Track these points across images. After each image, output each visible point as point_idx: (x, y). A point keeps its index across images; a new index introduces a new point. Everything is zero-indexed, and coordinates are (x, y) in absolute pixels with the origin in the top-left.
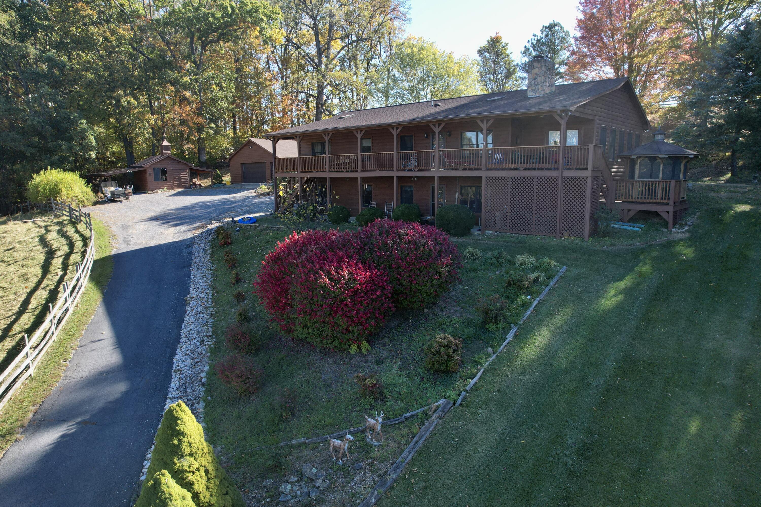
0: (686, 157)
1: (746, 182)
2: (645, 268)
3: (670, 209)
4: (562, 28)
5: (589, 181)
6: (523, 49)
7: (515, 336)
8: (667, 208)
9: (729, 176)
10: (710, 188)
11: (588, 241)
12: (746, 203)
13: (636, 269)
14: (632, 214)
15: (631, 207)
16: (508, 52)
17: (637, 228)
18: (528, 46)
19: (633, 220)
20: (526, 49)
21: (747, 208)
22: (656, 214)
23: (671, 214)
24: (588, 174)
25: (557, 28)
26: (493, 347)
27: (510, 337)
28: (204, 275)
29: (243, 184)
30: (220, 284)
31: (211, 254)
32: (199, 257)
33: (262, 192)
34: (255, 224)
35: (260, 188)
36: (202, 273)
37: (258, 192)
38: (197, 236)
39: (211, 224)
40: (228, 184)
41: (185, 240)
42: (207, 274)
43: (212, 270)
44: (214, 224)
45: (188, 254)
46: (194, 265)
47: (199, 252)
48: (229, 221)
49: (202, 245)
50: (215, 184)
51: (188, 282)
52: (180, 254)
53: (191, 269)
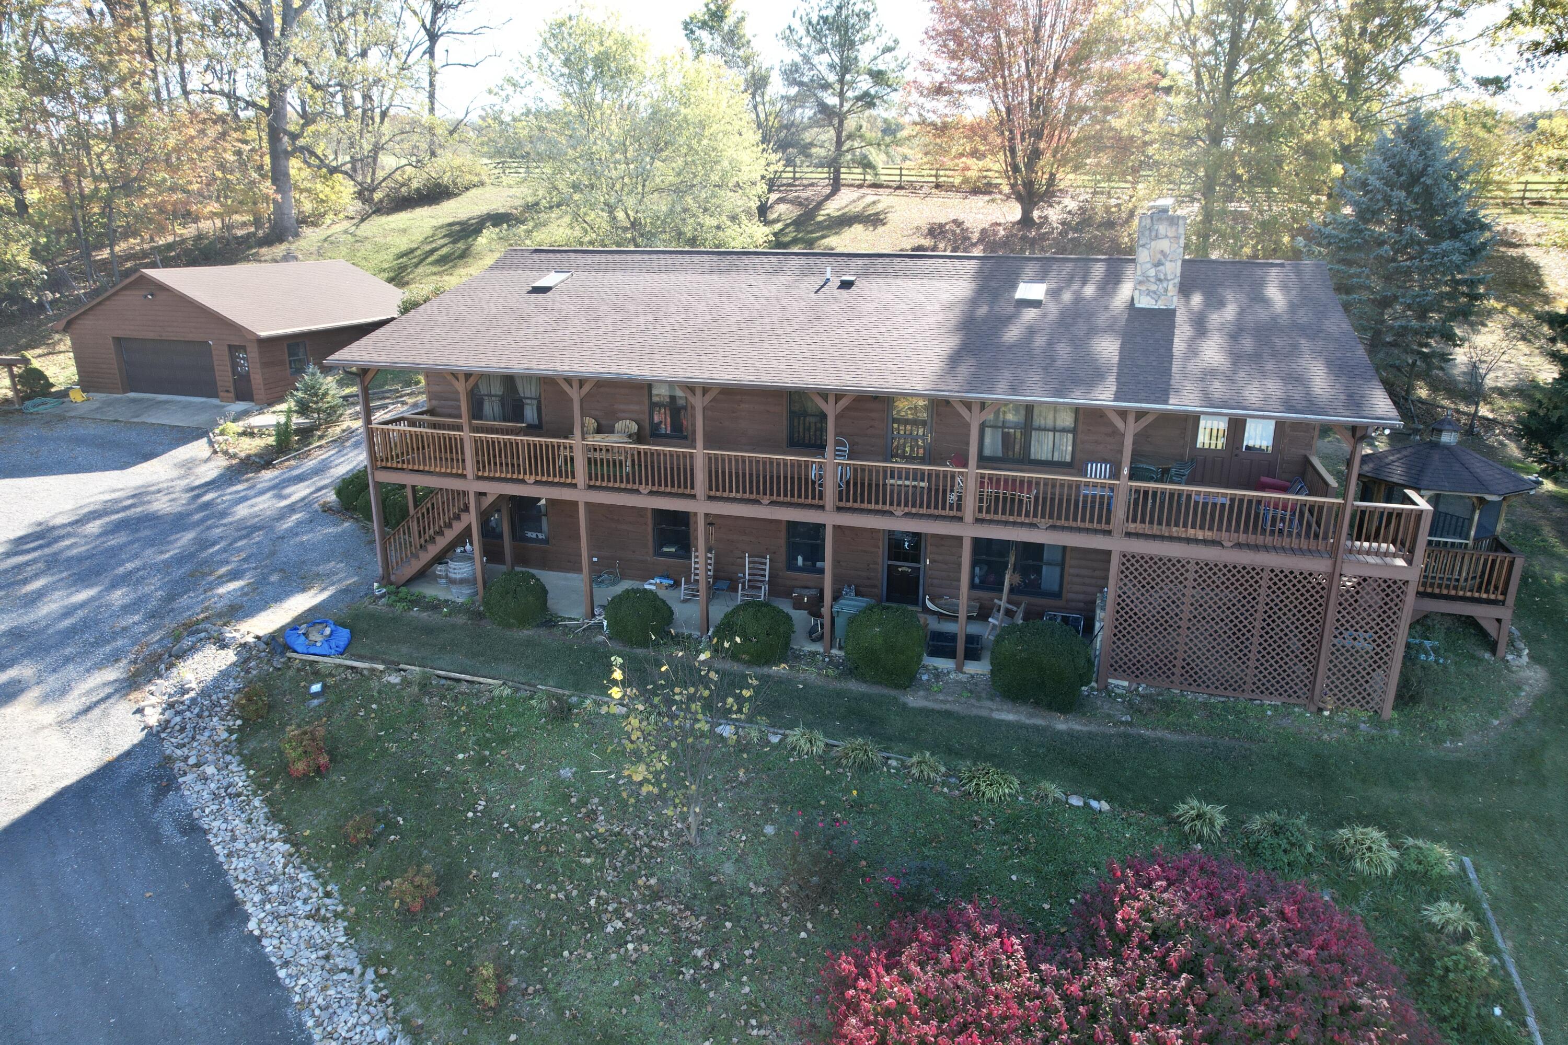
3: (1505, 613)
5: (1411, 589)
8: (1496, 612)
23: (1507, 624)
24: (1411, 574)
28: (327, 958)
29: (134, 401)
30: (425, 1004)
31: (274, 817)
32: (240, 845)
33: (243, 455)
34: (361, 658)
35: (222, 433)
36: (311, 945)
37: (226, 453)
38: (165, 725)
39: (182, 655)
40: (77, 396)
41: (128, 754)
42: (335, 950)
43: (337, 915)
44: (193, 649)
45: (184, 833)
46: (251, 899)
47: (219, 813)
48: (250, 639)
49: (210, 770)
50: (28, 398)
51: (290, 1013)
52: (154, 837)
53: (252, 925)
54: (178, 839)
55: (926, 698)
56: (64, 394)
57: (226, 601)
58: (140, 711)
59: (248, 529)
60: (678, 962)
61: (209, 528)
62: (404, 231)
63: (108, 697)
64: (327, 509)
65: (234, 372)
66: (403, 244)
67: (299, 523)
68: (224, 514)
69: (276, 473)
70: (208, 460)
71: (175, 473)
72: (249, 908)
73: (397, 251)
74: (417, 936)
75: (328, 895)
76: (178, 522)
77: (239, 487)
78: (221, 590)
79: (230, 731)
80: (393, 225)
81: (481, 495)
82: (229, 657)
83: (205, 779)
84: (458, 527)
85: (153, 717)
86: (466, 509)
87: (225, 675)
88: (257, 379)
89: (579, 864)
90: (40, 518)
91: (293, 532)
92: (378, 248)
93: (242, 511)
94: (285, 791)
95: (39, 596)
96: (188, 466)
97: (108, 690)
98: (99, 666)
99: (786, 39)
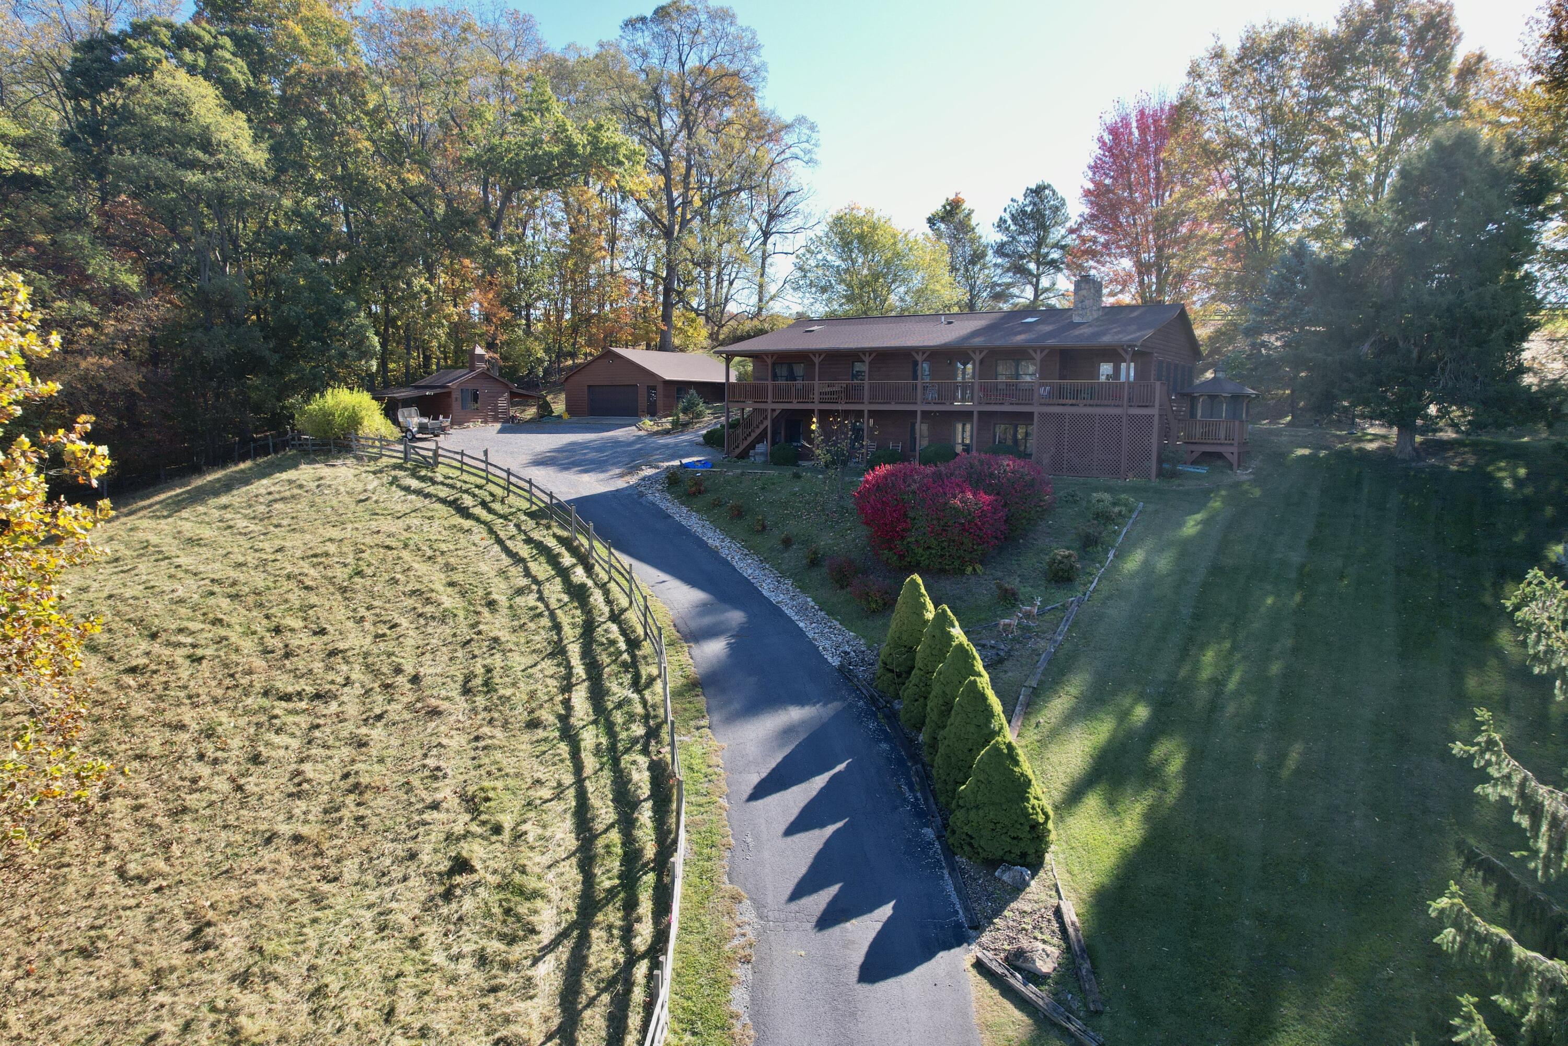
0: (1248, 396)
1: (1308, 426)
2: (1217, 504)
3: (1235, 449)
4: (1054, 192)
5: (1156, 418)
6: (996, 220)
7: (1115, 556)
8: (1231, 449)
9: (1289, 418)
10: (1270, 432)
11: (1155, 482)
12: (1306, 447)
13: (1209, 505)
14: (1195, 455)
15: (1193, 447)
16: (973, 223)
17: (1202, 470)
18: (1007, 216)
19: (1194, 463)
20: (1002, 221)
21: (1306, 452)
22: (1220, 456)
23: (1236, 456)
24: (1155, 411)
25: (1047, 192)
26: (1100, 562)
27: (1111, 555)
28: (703, 526)
29: (594, 418)
31: (682, 504)
32: (670, 507)
33: (654, 431)
35: (644, 425)
36: (698, 524)
37: (646, 430)
38: (637, 483)
39: (643, 468)
40: (565, 417)
44: (646, 468)
45: (650, 504)
47: (662, 502)
50: (543, 416)
53: (677, 520)
56: (560, 417)
58: (627, 482)
59: (664, 445)
61: (646, 445)
64: (698, 444)
65: (648, 400)
70: (638, 432)
76: (631, 443)
77: (656, 438)
79: (663, 486)
81: (773, 410)
82: (659, 470)
83: (656, 497)
84: (762, 427)
85: (634, 482)
86: (766, 418)
87: (658, 474)
88: (660, 404)
93: (658, 442)
94: (688, 499)
96: (629, 432)
97: (614, 476)
99: (999, 226)
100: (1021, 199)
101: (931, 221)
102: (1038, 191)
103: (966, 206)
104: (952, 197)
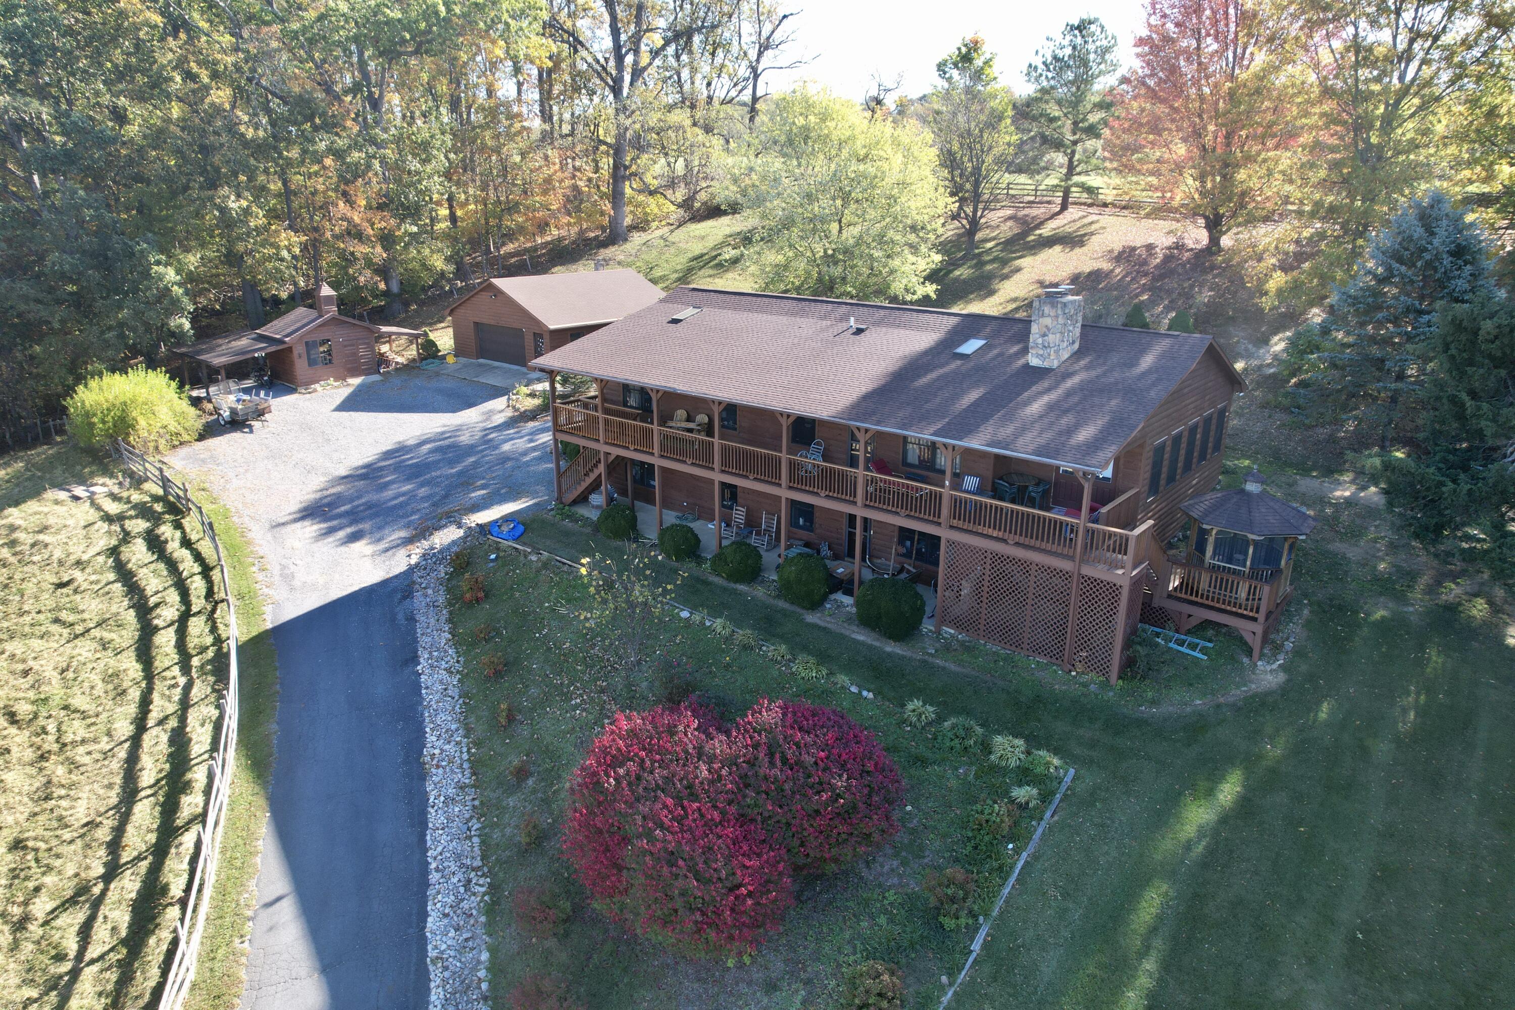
3: (1258, 628)
4: (1102, 28)
5: (1125, 592)
8: (1253, 626)
11: (1115, 689)
14: (1194, 622)
16: (994, 71)
18: (1039, 62)
20: (1032, 67)
22: (1234, 630)
23: (1259, 636)
24: (1123, 580)
25: (1093, 28)
26: (949, 972)
27: (976, 947)
28: (445, 689)
29: (480, 365)
30: (478, 719)
31: (450, 621)
32: (429, 631)
33: (522, 410)
34: (524, 544)
35: (517, 394)
36: (441, 682)
37: (514, 407)
38: (417, 565)
39: (438, 528)
40: (451, 360)
41: (396, 577)
42: (450, 687)
43: (458, 672)
44: (445, 526)
45: (407, 619)
46: (424, 656)
47: (426, 614)
48: (473, 525)
49: (430, 591)
50: (425, 359)
51: (420, 708)
52: (393, 619)
53: (419, 668)
54: (403, 622)
55: (820, 618)
56: (444, 357)
57: (472, 502)
58: (409, 556)
59: (505, 459)
60: (595, 723)
61: (483, 457)
62: (703, 238)
63: (398, 546)
65: (536, 351)
66: (697, 248)
67: (534, 459)
68: (496, 447)
69: (537, 424)
70: (502, 411)
71: (480, 418)
72: (422, 660)
73: (690, 255)
74: (488, 688)
75: (458, 662)
76: (470, 449)
77: (512, 431)
78: (473, 495)
79: (446, 574)
80: (697, 233)
81: (607, 454)
82: (461, 533)
83: (426, 596)
84: (596, 473)
85: (414, 560)
86: (601, 462)
87: (454, 543)
89: (574, 668)
90: (401, 439)
91: (527, 464)
92: (680, 252)
93: (506, 447)
94: (460, 609)
95: (386, 485)
96: (490, 414)
97: (399, 542)
98: (400, 529)
99: (1028, 74)
100: (1059, 38)
101: (941, 67)
102: (1082, 27)
103: (987, 50)
104: (969, 37)
